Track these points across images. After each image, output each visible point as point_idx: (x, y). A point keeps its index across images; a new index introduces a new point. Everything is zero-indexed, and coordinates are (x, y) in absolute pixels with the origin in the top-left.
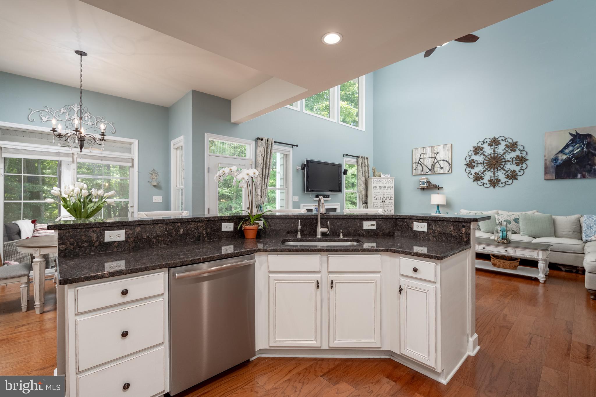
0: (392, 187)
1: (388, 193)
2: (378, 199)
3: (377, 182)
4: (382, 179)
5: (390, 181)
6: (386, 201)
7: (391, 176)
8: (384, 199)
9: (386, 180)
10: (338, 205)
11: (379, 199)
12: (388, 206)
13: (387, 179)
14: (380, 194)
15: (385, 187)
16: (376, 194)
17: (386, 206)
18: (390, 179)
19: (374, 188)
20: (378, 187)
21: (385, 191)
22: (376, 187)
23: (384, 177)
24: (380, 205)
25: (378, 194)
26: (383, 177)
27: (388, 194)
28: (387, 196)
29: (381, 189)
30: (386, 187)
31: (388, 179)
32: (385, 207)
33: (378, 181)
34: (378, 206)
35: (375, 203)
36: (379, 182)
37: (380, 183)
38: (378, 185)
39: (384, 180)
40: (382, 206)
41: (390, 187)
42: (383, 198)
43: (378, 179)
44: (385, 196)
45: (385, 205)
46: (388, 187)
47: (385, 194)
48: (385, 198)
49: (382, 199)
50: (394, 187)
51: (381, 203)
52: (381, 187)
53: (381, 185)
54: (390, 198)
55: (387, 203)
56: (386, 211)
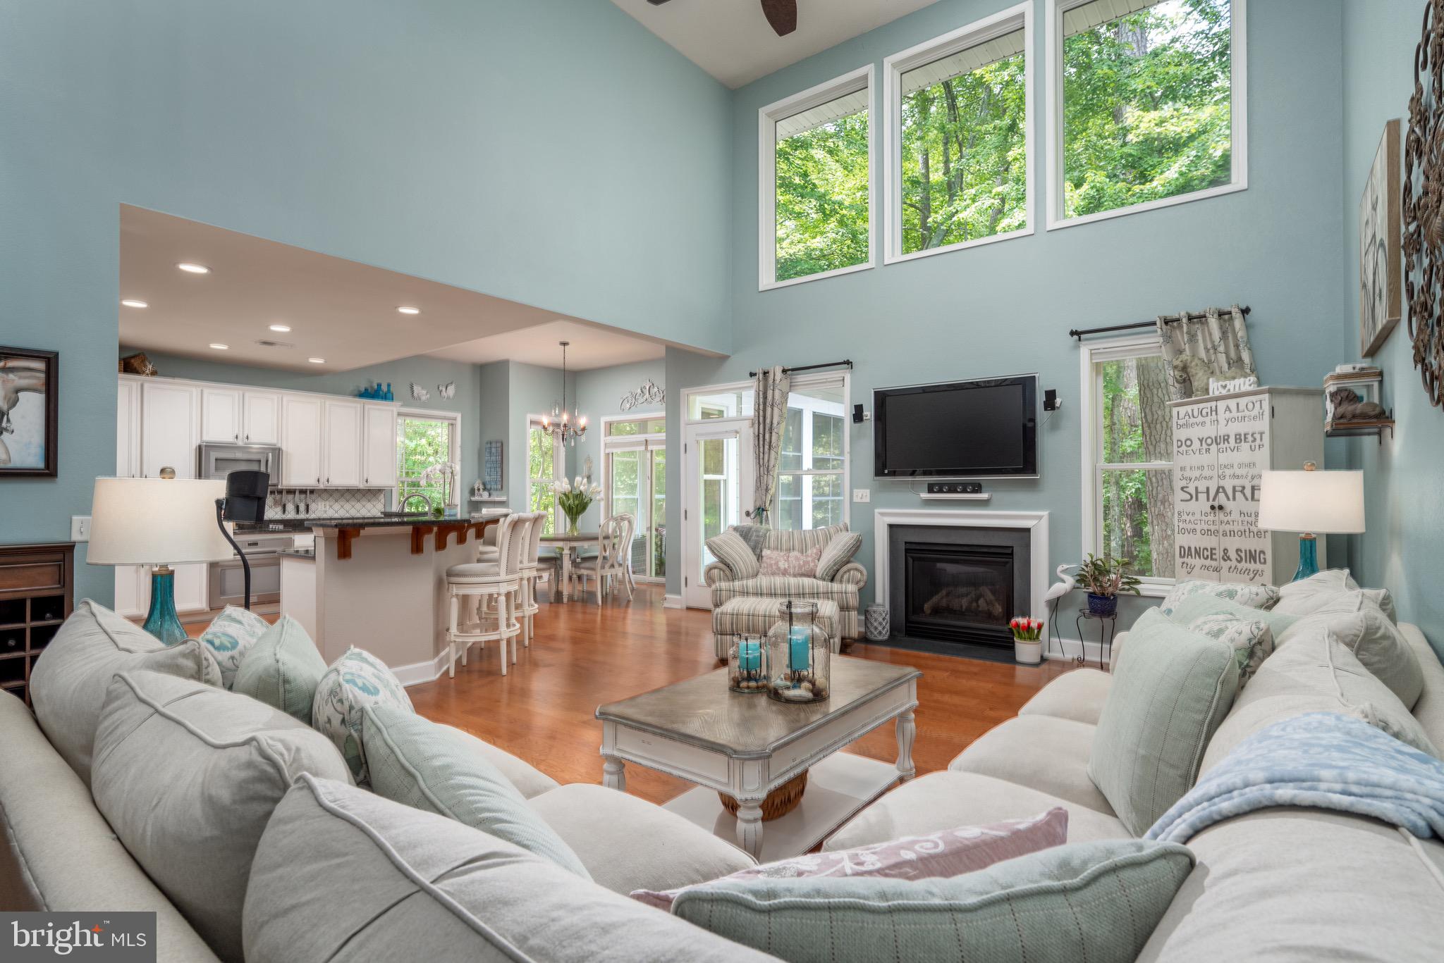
0: (1258, 436)
1: (1240, 466)
2: (1197, 499)
3: (1192, 420)
4: (1213, 404)
5: (1250, 406)
6: (1229, 505)
7: (1259, 383)
8: (1222, 495)
9: (1228, 409)
10: (1040, 518)
11: (1202, 497)
12: (1243, 533)
13: (1232, 403)
14: (1206, 473)
15: (1226, 439)
16: (1188, 473)
17: (1232, 533)
18: (1253, 398)
19: (1181, 450)
20: (1196, 444)
21: (1224, 458)
22: (1188, 443)
23: (1224, 392)
24: (1206, 527)
25: (1197, 473)
26: (1217, 393)
27: (1238, 472)
28: (1237, 482)
29: (1208, 451)
30: (1232, 440)
31: (1238, 400)
32: (1225, 534)
33: (1196, 414)
34: (1198, 528)
35: (1185, 517)
36: (1200, 419)
37: (1203, 424)
38: (1195, 433)
39: (1222, 405)
40: (1213, 528)
41: (1250, 438)
42: (1218, 492)
43: (1195, 407)
44: (1228, 484)
45: (1228, 528)
46: (1239, 438)
47: (1228, 472)
48: (1224, 491)
49: (1211, 499)
50: (1266, 437)
51: (1211, 518)
52: (1209, 441)
53: (1210, 431)
54: (1248, 492)
55: (1235, 516)
56: (1233, 555)
